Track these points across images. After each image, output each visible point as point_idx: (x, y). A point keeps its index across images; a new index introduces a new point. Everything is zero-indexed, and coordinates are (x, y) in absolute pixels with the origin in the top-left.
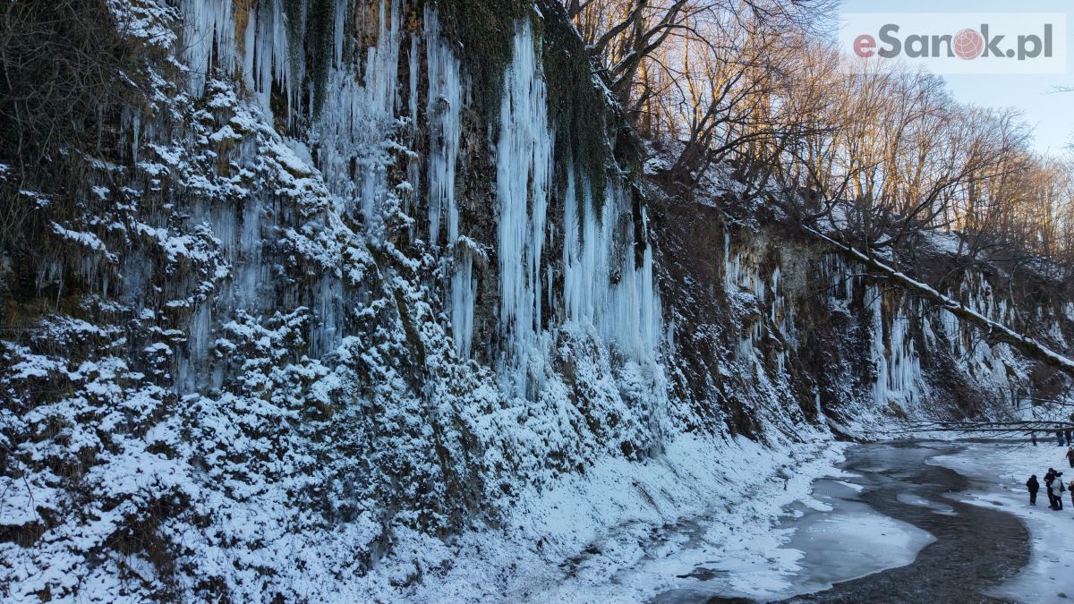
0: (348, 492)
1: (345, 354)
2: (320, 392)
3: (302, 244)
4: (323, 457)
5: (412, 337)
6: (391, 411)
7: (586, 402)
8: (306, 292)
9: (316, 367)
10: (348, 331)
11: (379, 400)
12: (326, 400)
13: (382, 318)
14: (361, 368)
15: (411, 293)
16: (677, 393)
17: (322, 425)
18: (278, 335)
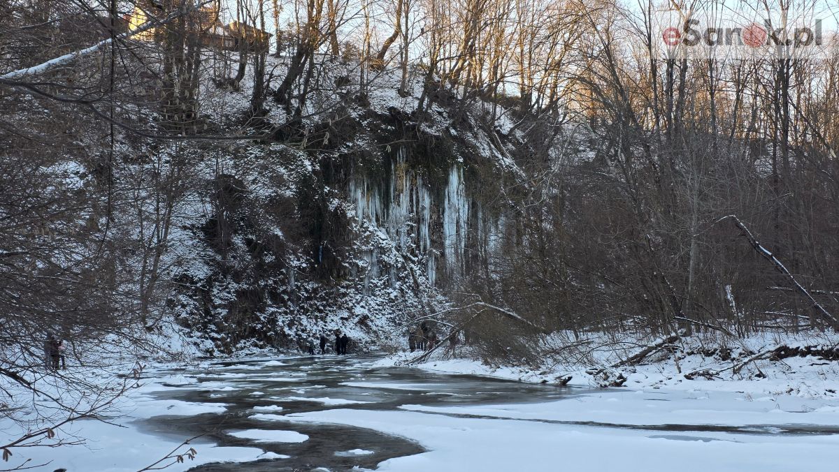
0: (400, 319)
1: (398, 287)
2: (392, 296)
3: (386, 259)
4: (394, 311)
5: (415, 282)
6: (410, 301)
8: (388, 272)
9: (390, 290)
10: (398, 281)
11: (407, 298)
12: (393, 298)
13: (407, 277)
14: (402, 290)
15: (415, 268)
17: (393, 304)
18: (382, 282)
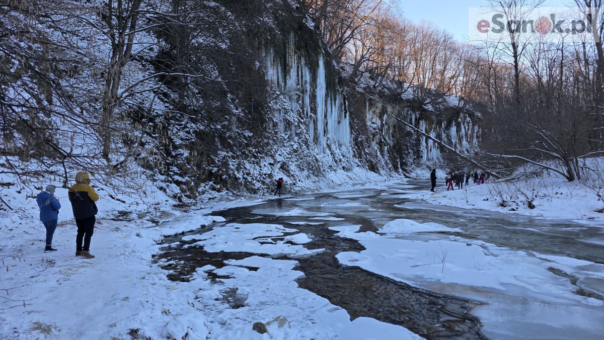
7: (334, 156)
10: (296, 136)
16: (354, 156)
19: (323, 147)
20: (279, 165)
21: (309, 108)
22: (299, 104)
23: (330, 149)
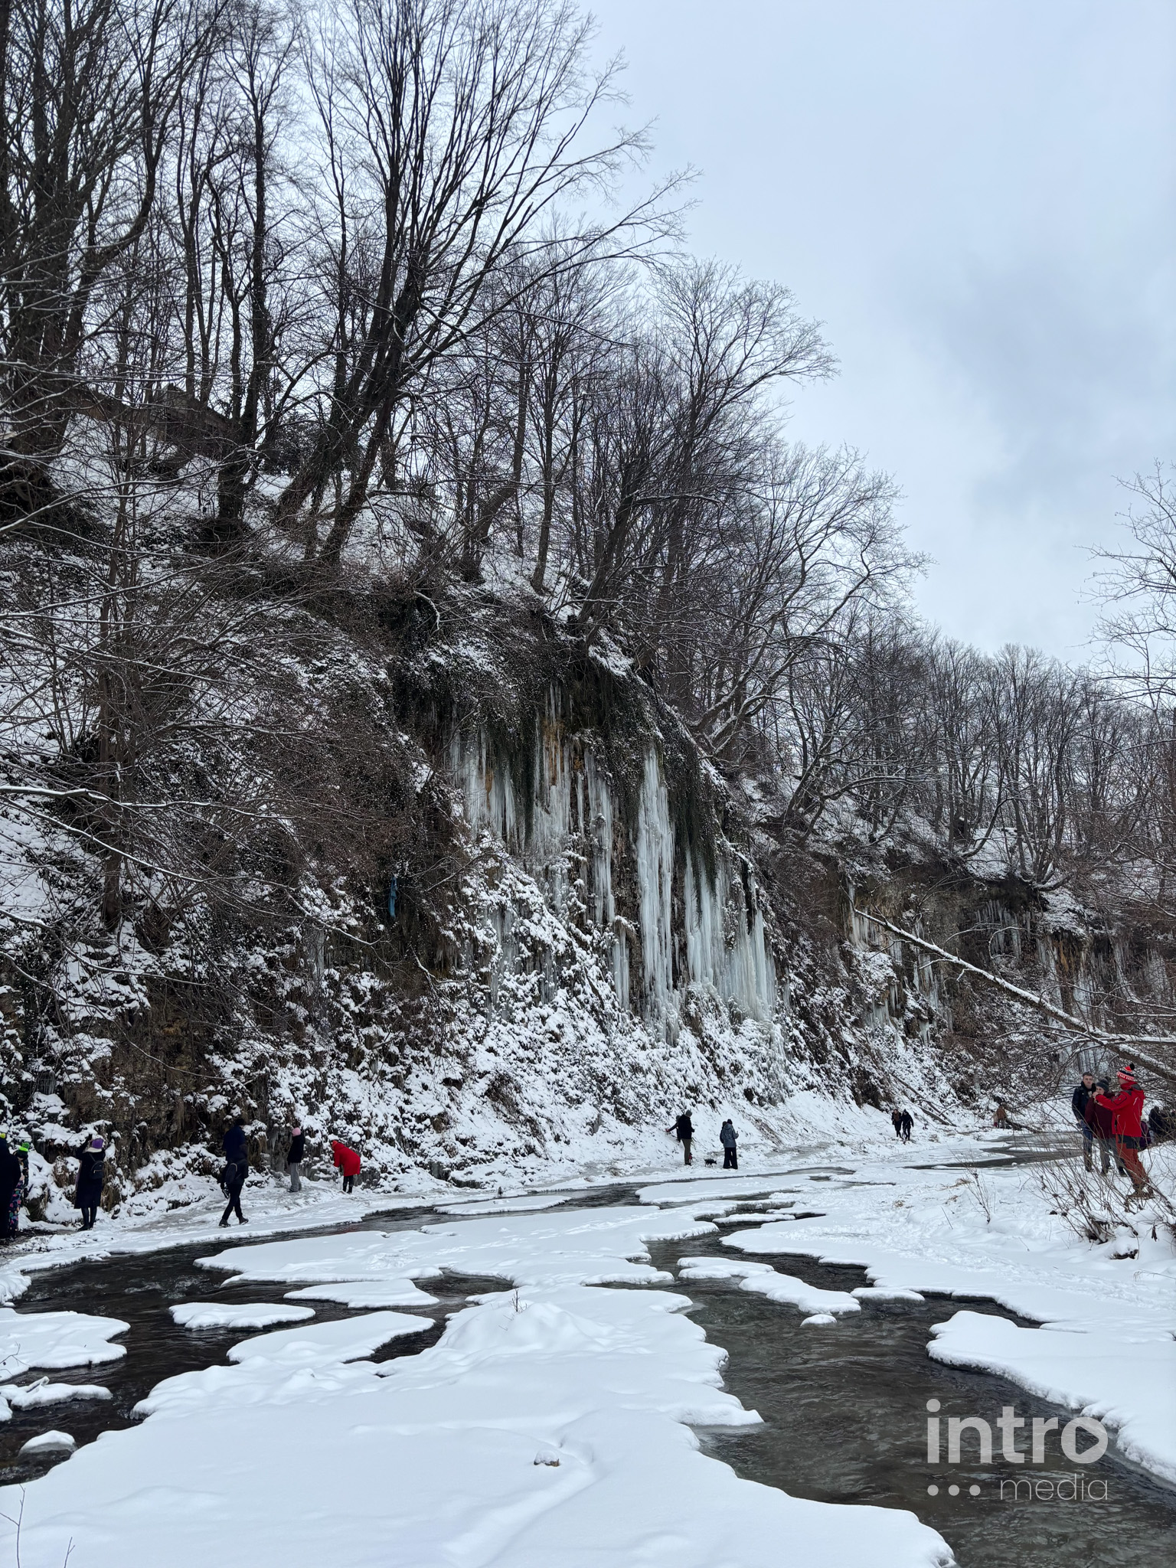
1: (561, 1002)
2: (552, 1025)
3: (533, 930)
8: (538, 961)
10: (561, 986)
11: (583, 1032)
12: (556, 1030)
13: (577, 977)
14: (570, 1011)
17: (556, 1045)
19: (668, 1025)
20: (483, 1085)
21: (611, 898)
22: (578, 888)
23: (697, 1031)
